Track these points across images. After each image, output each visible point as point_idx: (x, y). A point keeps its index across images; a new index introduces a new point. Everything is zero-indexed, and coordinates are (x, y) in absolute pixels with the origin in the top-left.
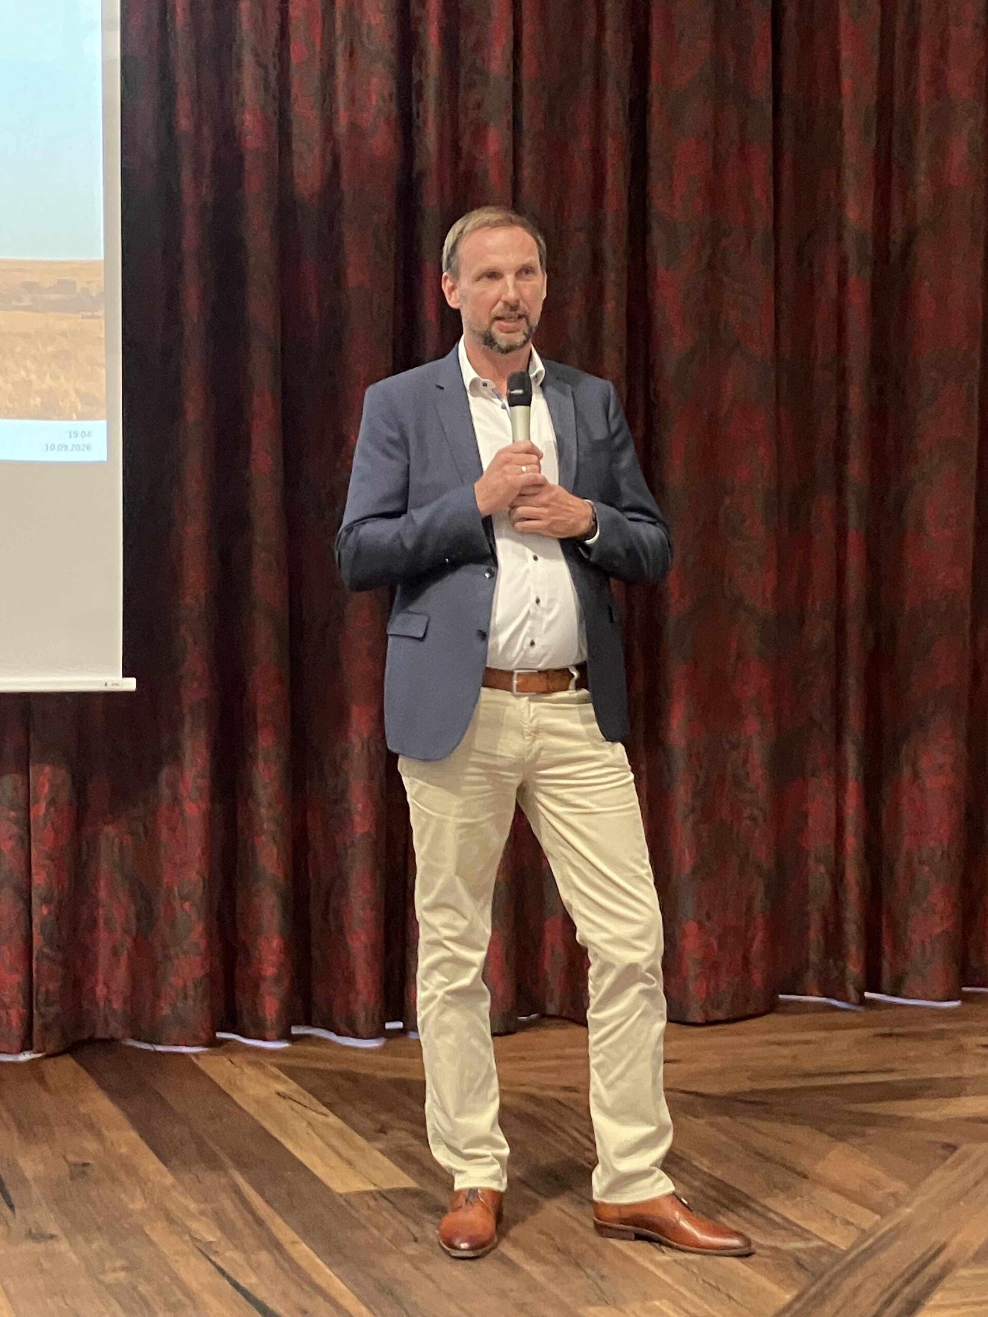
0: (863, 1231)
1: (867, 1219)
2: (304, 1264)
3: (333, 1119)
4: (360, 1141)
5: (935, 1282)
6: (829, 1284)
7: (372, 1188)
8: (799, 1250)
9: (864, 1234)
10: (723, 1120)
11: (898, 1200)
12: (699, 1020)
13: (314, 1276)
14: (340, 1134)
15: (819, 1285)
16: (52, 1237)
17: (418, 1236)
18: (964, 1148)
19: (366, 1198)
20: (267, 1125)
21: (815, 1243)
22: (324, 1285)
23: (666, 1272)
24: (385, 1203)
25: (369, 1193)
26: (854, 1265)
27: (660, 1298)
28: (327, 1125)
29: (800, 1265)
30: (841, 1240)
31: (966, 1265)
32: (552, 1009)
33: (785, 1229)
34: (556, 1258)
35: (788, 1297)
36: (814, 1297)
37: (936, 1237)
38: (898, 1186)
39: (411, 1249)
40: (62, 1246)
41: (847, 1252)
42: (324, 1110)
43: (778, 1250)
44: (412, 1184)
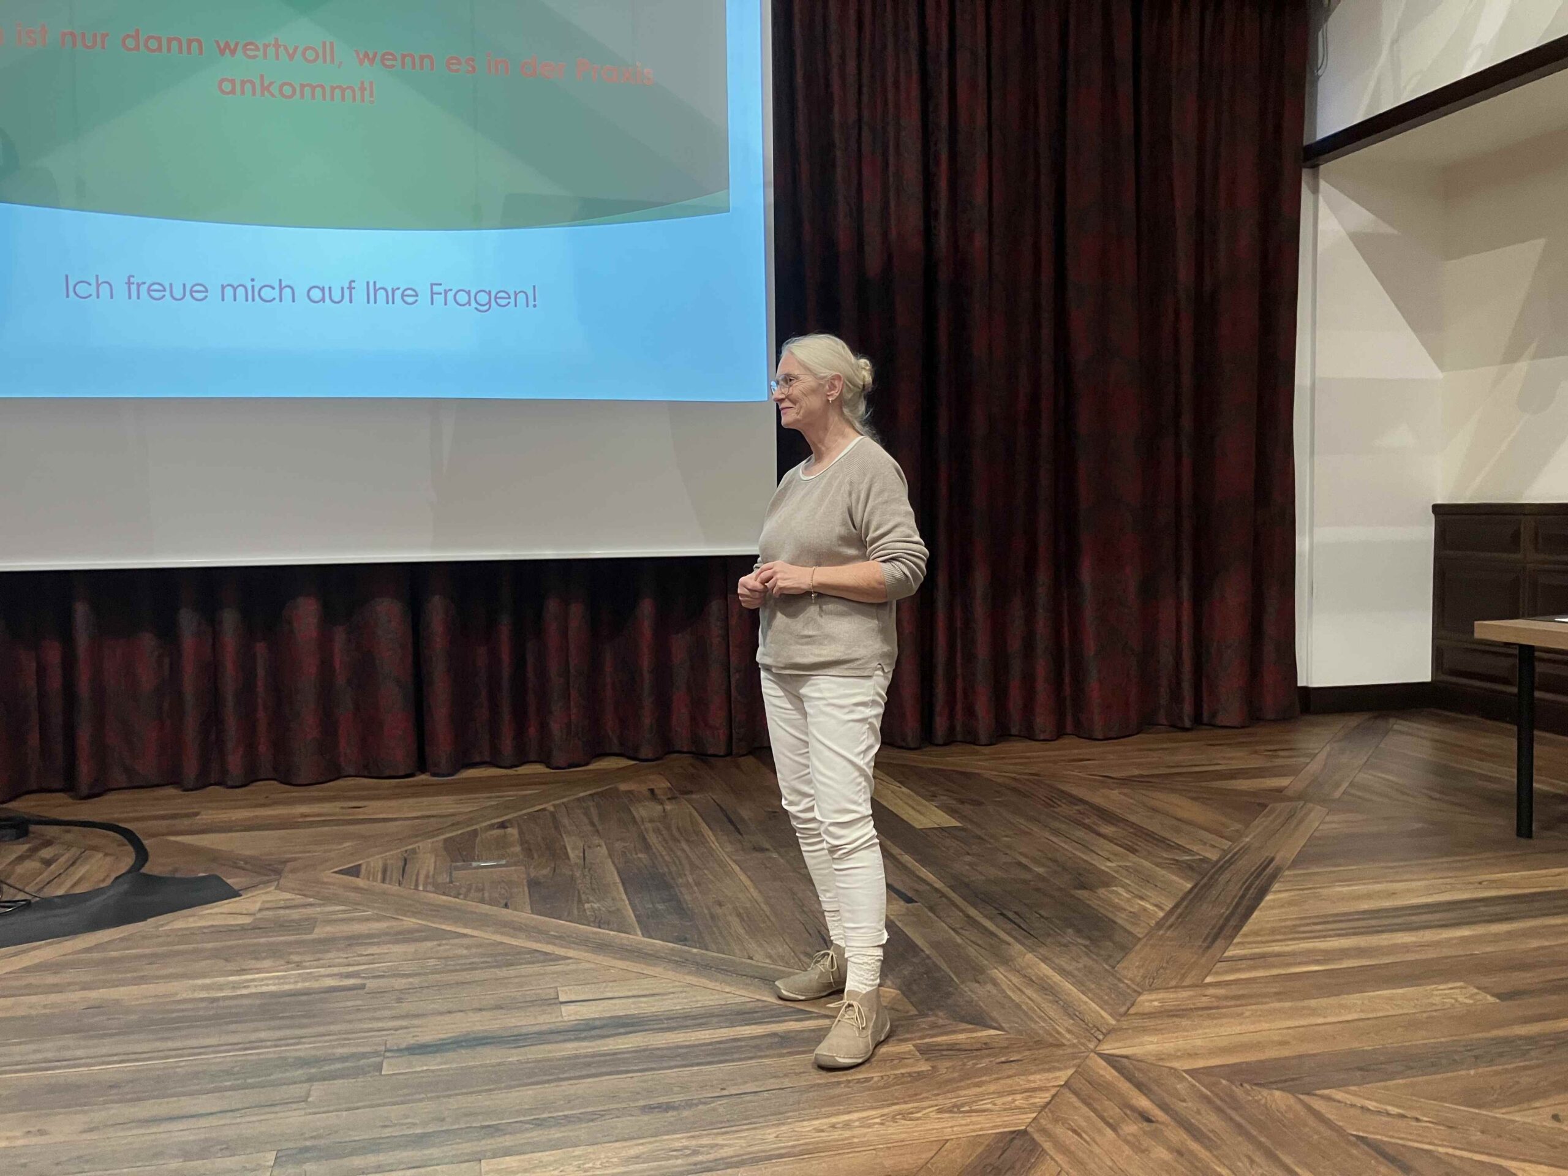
0: (1224, 850)
1: (1226, 844)
2: (909, 865)
3: (904, 789)
4: (924, 802)
5: (1273, 878)
6: (1211, 878)
7: (936, 826)
8: (1189, 860)
9: (1225, 852)
10: (1126, 791)
11: (1240, 834)
12: (1100, 737)
13: (917, 872)
14: (909, 796)
15: (1206, 879)
16: (767, 850)
17: (970, 852)
18: (1271, 806)
19: (935, 831)
21: (1198, 857)
22: (924, 877)
23: (1116, 872)
24: (944, 833)
25: (936, 829)
26: (1222, 869)
27: (1116, 886)
28: (903, 793)
29: (1191, 868)
30: (1213, 855)
31: (1288, 869)
32: (1014, 731)
33: (1178, 849)
35: (1189, 886)
36: (1205, 885)
37: (1267, 854)
38: (1238, 826)
39: (968, 858)
40: (775, 855)
41: (1218, 861)
42: (899, 785)
43: (1177, 860)
44: (958, 824)
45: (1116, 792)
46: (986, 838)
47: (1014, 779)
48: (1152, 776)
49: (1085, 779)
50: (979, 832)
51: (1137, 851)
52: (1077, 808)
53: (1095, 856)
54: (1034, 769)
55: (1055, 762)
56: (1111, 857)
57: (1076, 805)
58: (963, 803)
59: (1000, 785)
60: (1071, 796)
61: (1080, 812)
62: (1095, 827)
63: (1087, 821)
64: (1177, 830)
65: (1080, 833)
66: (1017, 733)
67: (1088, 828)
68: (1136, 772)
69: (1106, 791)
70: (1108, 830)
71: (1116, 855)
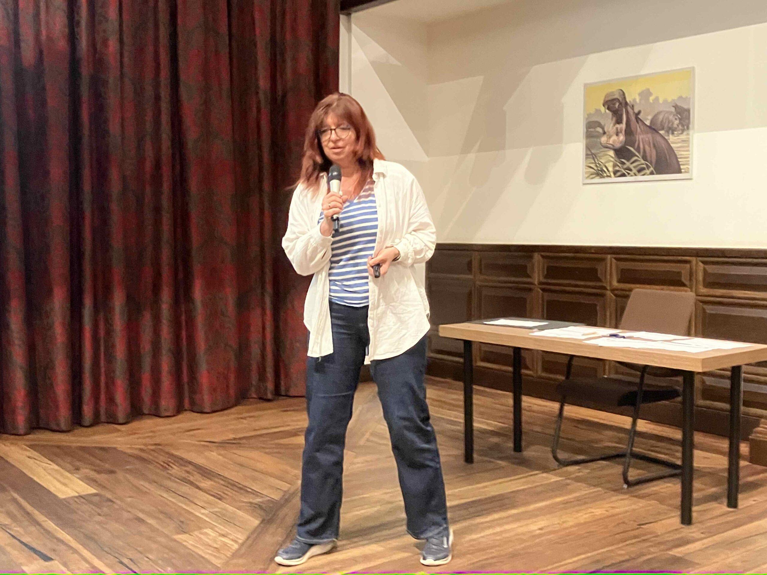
0: (285, 492)
1: (286, 487)
2: (51, 530)
3: (54, 466)
4: (69, 475)
6: (274, 514)
7: (77, 495)
8: (259, 502)
10: (222, 452)
13: (56, 534)
14: (58, 472)
15: (270, 515)
17: (101, 513)
19: (76, 499)
20: (25, 471)
21: (266, 499)
22: (61, 538)
23: (207, 516)
24: (83, 500)
25: (76, 497)
27: (206, 528)
28: (52, 469)
29: (261, 507)
30: (276, 496)
33: (253, 494)
34: (161, 516)
35: (258, 522)
36: (269, 520)
39: (98, 518)
41: (279, 501)
42: (50, 462)
43: (251, 503)
44: (93, 491)
45: (214, 454)
46: (115, 500)
47: (141, 450)
48: (240, 439)
49: (194, 445)
50: (109, 496)
51: (224, 498)
52: (186, 468)
53: (195, 506)
54: (158, 441)
55: (174, 434)
56: (205, 505)
57: (185, 466)
58: (99, 472)
59: (130, 456)
60: (182, 459)
61: (188, 472)
62: (197, 483)
63: (191, 478)
64: (254, 479)
65: (185, 489)
66: (147, 413)
67: (192, 483)
68: (231, 436)
69: (207, 454)
70: (206, 484)
71: (209, 503)
